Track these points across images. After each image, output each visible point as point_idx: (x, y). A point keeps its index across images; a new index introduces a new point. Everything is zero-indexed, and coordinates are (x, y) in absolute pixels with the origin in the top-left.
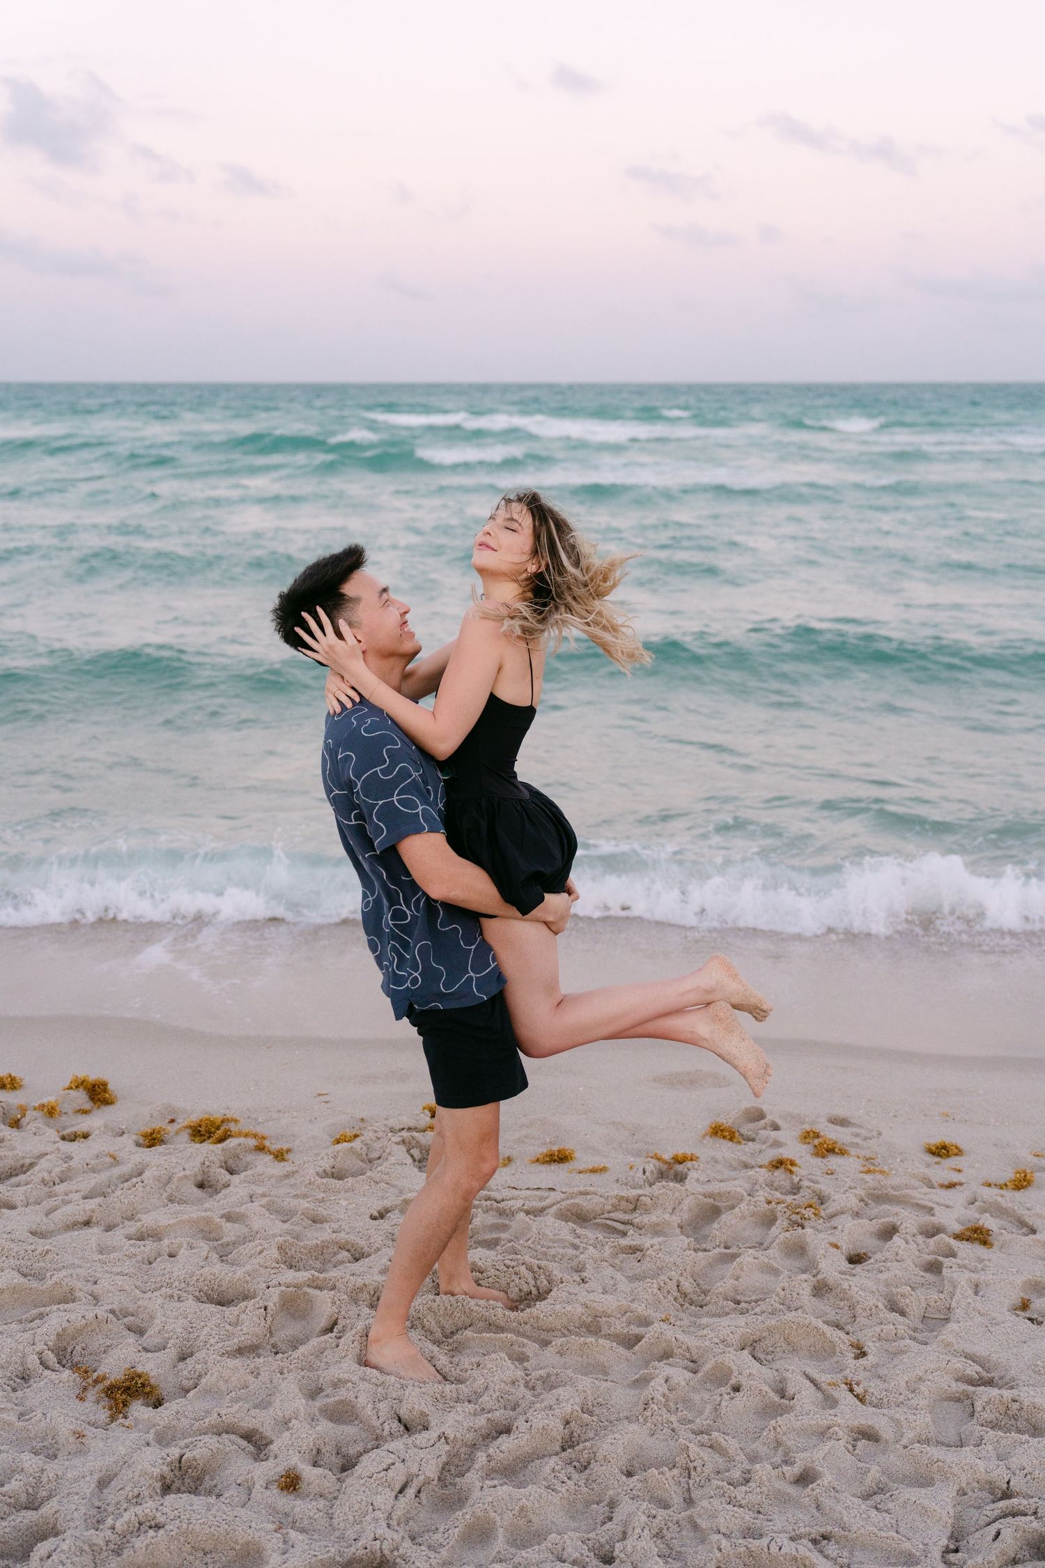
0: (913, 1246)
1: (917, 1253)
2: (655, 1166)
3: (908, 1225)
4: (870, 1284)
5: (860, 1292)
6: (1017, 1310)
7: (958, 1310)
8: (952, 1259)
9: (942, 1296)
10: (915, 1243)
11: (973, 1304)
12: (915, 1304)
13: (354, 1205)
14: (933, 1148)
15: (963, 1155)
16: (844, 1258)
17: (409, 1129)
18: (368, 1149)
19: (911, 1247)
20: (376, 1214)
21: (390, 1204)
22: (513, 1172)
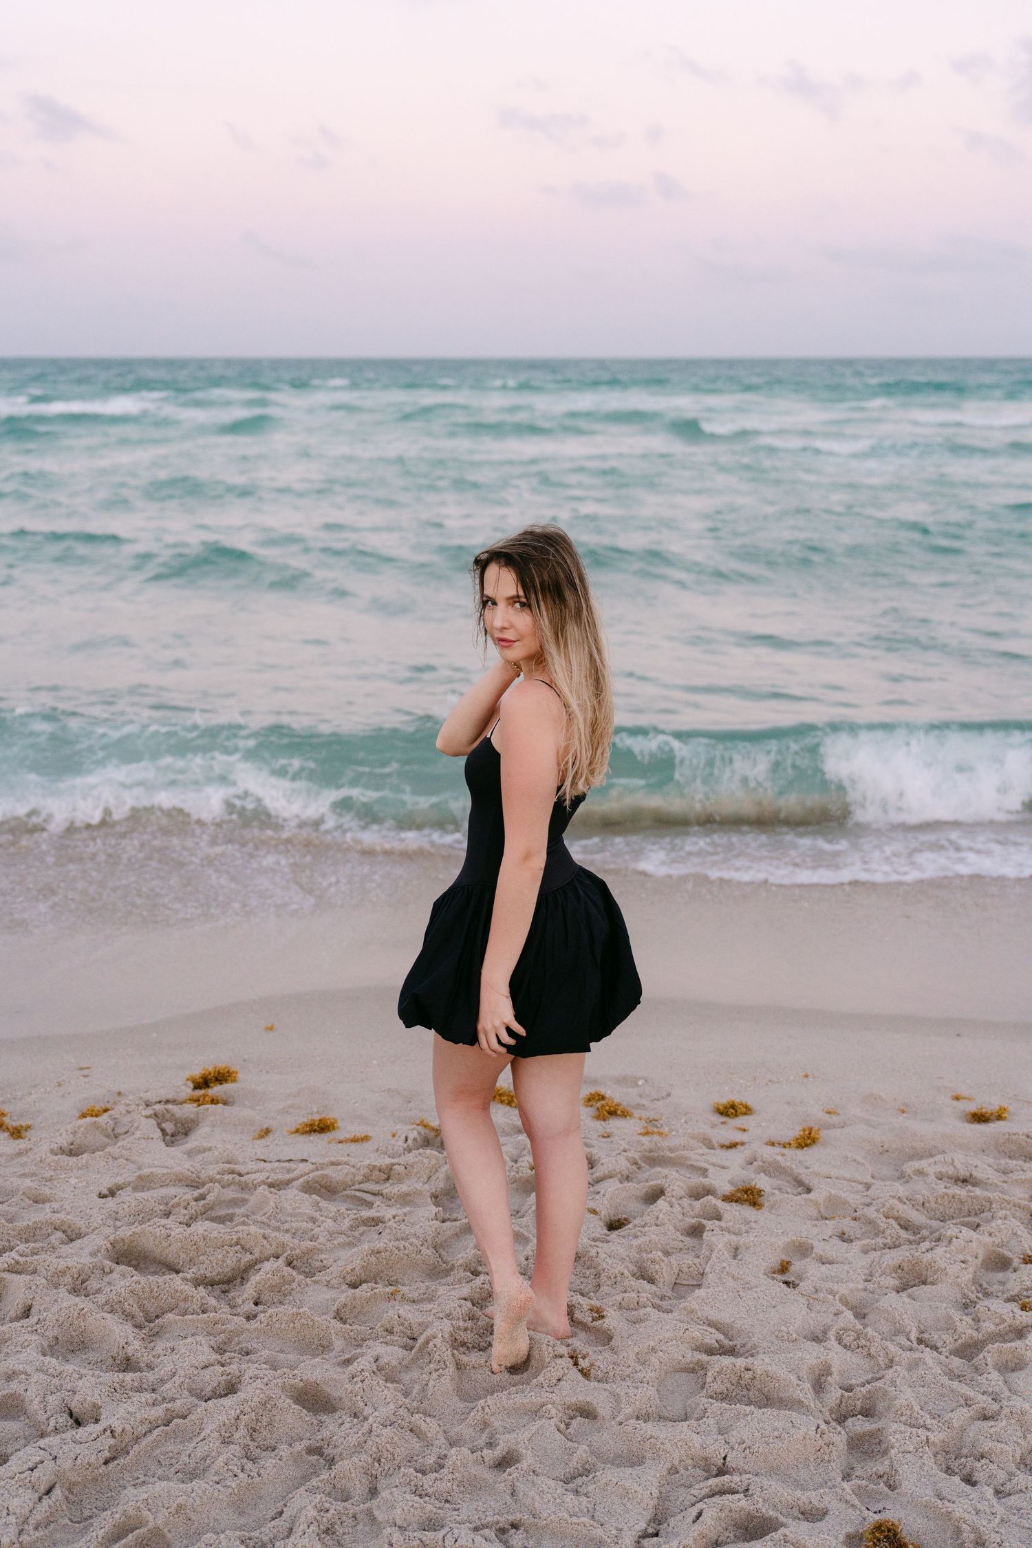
0: (677, 1209)
1: (680, 1216)
2: (419, 1133)
3: (676, 1188)
4: (621, 1251)
5: (608, 1260)
6: (774, 1273)
7: (710, 1276)
8: (716, 1222)
9: (697, 1261)
10: (680, 1205)
11: (728, 1268)
12: (665, 1270)
13: (84, 1183)
14: (721, 1108)
15: (751, 1114)
16: (601, 1224)
17: (167, 1102)
18: (116, 1123)
19: (674, 1210)
20: (105, 1192)
21: (123, 1181)
22: (268, 1143)
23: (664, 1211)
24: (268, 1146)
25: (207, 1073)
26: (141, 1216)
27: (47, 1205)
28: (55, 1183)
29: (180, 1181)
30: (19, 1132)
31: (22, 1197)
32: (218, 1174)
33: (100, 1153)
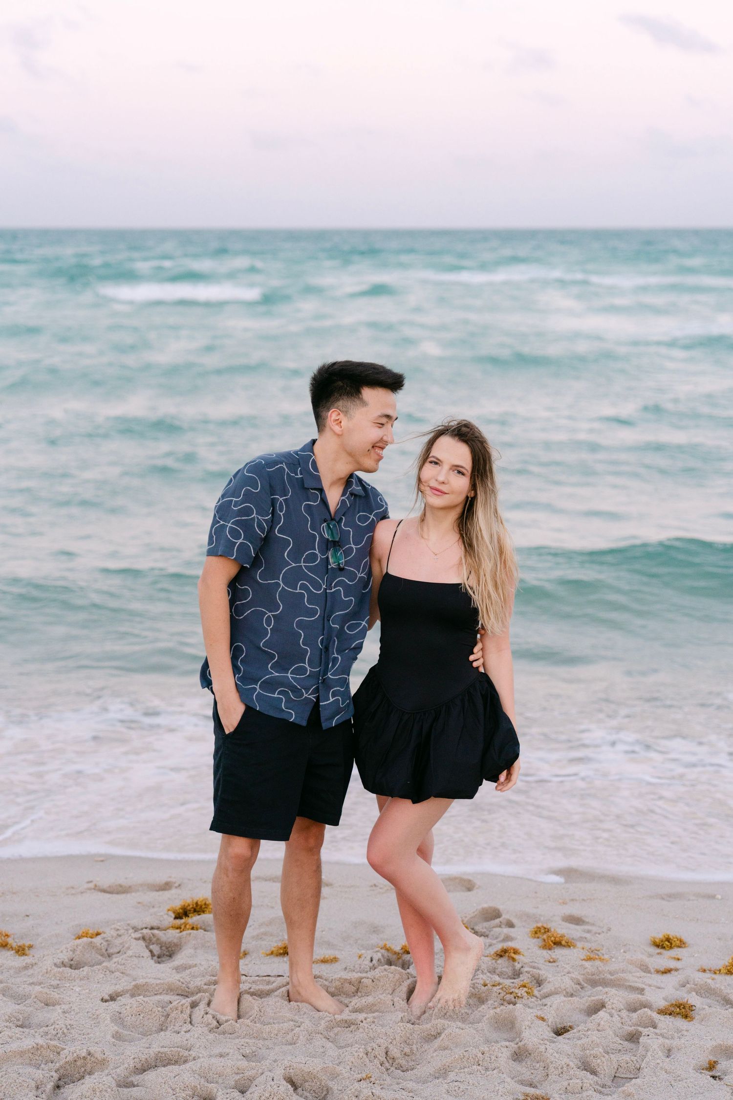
0: (616, 1018)
1: (620, 1025)
2: (383, 956)
3: (615, 1002)
4: (567, 1048)
5: (555, 1054)
6: (703, 1069)
7: (646, 1070)
8: (651, 1029)
9: (634, 1058)
10: (619, 1016)
11: (661, 1064)
12: (606, 1066)
13: (87, 991)
14: (657, 941)
15: (685, 947)
16: (549, 1029)
17: (152, 928)
18: (108, 945)
19: (614, 1019)
20: (107, 997)
21: (122, 989)
22: (246, 963)
23: (605, 1019)
24: (247, 965)
25: (186, 905)
26: (142, 1015)
27: (57, 1007)
28: (62, 990)
29: (171, 990)
30: (23, 950)
31: (35, 1000)
32: (205, 984)
33: (98, 967)
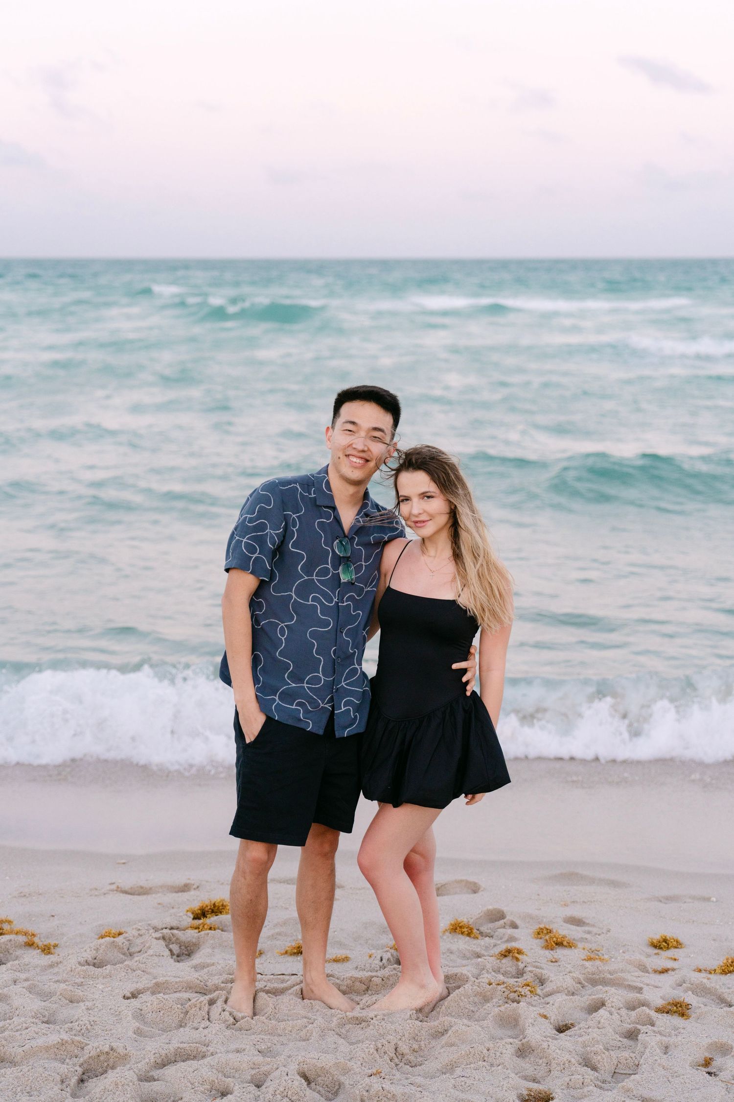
0: (616, 1016)
1: (619, 1023)
2: (391, 955)
3: (614, 1000)
4: (569, 1045)
5: (558, 1051)
6: (699, 1066)
7: (644, 1066)
8: (649, 1027)
9: (633, 1055)
10: (619, 1014)
11: (659, 1061)
12: (606, 1062)
14: (655, 941)
15: (681, 947)
16: (551, 1026)
17: (172, 928)
18: (130, 944)
19: (613, 1017)
20: (129, 995)
21: (143, 987)
22: (262, 962)
23: (605, 1017)
24: (262, 964)
25: (205, 906)
26: (162, 1012)
27: (82, 1004)
28: (86, 987)
29: (190, 988)
30: (49, 949)
31: (60, 997)
32: (223, 983)
33: (120, 965)
